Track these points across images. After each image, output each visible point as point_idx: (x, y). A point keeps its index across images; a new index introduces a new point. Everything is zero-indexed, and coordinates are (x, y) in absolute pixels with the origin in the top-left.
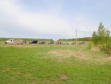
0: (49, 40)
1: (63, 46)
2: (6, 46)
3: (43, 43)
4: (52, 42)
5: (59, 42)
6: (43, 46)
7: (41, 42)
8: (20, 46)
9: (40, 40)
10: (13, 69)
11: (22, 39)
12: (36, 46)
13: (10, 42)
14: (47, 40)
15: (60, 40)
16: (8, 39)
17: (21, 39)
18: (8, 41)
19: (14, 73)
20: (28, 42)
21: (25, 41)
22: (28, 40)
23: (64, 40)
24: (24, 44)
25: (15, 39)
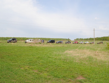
0: (66, 39)
1: (80, 46)
2: (26, 45)
3: (60, 42)
4: (69, 42)
5: (76, 42)
6: (60, 45)
7: (58, 42)
8: (38, 45)
9: (57, 39)
10: (31, 67)
11: (41, 39)
12: (53, 46)
13: (29, 41)
14: (64, 40)
15: (77, 39)
16: (27, 39)
17: (39, 38)
18: (27, 41)
19: (31, 71)
20: (46, 42)
21: (43, 40)
22: (46, 39)
23: (82, 40)
24: (42, 43)
25: (34, 39)
